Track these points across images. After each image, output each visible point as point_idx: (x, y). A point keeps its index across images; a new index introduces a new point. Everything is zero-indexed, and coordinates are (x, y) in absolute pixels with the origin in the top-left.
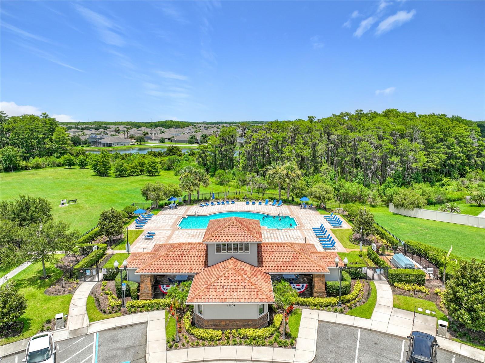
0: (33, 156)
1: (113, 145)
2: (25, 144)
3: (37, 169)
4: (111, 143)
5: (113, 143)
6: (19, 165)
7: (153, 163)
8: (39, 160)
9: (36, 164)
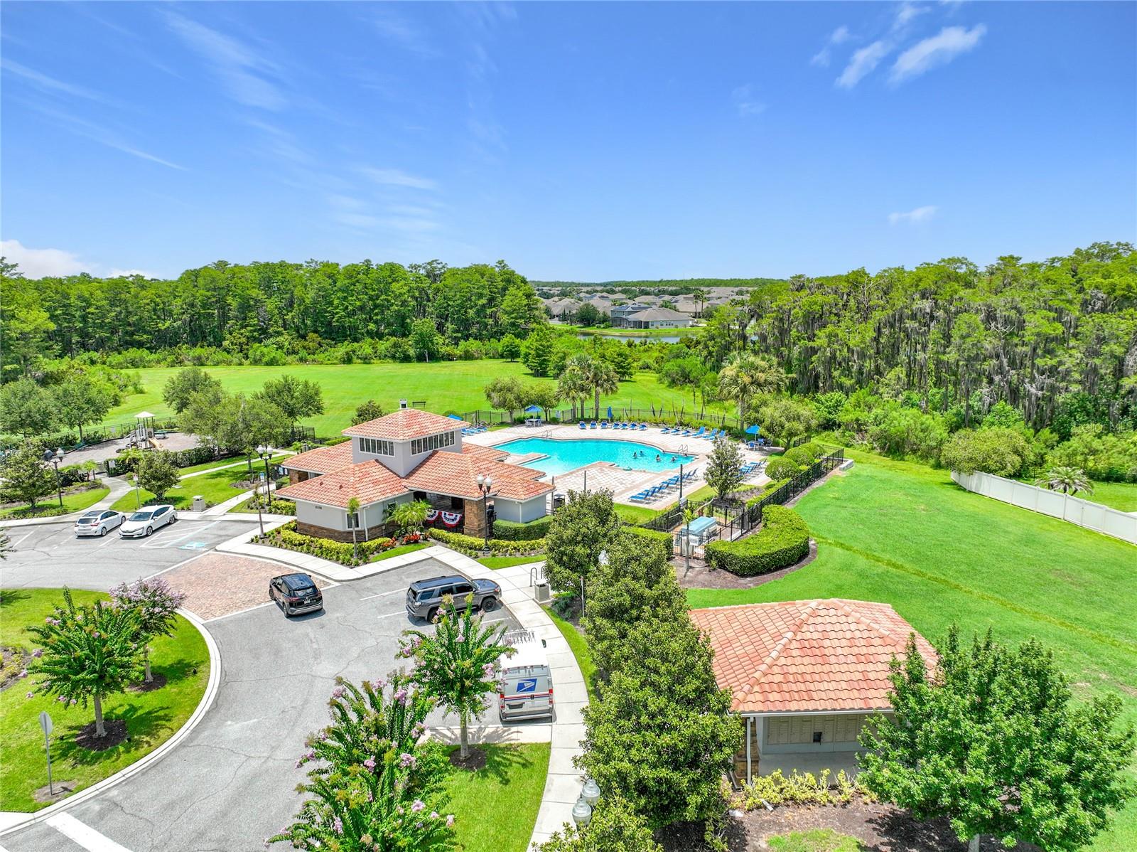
0: (466, 338)
1: (652, 325)
2: (456, 316)
3: (466, 360)
4: (648, 322)
5: (652, 322)
6: (438, 352)
7: (620, 355)
8: (473, 345)
9: (467, 352)
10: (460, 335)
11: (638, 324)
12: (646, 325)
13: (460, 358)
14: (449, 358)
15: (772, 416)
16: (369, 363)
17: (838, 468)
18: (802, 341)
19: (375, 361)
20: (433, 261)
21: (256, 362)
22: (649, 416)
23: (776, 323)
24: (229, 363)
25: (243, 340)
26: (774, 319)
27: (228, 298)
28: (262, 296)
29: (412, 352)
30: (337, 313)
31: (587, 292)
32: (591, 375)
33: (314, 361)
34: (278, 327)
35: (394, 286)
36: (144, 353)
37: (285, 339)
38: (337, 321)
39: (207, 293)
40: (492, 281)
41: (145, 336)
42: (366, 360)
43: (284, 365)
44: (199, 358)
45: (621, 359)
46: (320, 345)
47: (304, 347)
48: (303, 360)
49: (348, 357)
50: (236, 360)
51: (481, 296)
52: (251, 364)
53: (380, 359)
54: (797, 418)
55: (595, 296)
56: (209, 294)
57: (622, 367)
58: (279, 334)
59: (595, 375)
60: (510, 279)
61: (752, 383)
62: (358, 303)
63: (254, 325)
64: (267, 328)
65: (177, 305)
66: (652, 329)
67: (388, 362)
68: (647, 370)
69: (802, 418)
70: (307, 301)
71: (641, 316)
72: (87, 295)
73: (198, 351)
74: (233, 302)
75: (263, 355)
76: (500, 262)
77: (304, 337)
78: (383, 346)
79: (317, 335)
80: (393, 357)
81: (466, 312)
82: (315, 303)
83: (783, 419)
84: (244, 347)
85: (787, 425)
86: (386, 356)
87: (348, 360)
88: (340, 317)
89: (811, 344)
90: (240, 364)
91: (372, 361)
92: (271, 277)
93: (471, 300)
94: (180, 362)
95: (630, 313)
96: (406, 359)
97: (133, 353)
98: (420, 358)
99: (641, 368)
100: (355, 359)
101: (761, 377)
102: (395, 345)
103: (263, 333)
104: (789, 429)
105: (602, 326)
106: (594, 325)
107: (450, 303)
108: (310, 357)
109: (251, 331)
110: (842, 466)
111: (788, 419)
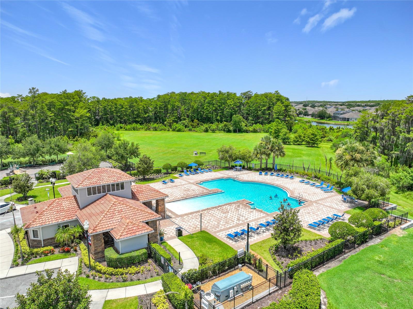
0: (256, 123)
1: (351, 120)
3: (254, 133)
4: (349, 118)
5: (351, 118)
6: (242, 129)
7: (313, 134)
8: (258, 126)
9: (254, 129)
10: (254, 122)
11: (344, 119)
12: (348, 120)
13: (252, 132)
14: (247, 131)
15: (357, 184)
16: (214, 132)
17: (399, 227)
18: (403, 133)
19: (217, 131)
20: (248, 91)
21: (174, 130)
22: (301, 171)
23: (390, 122)
24: (165, 130)
25: (171, 121)
26: (389, 120)
27: (169, 105)
28: (180, 105)
29: (231, 128)
30: (205, 112)
31: (330, 105)
32: (270, 146)
33: (194, 130)
34: (184, 117)
35: (228, 101)
36: (138, 126)
37: (186, 122)
38: (205, 115)
39: (161, 104)
40: (271, 99)
41: (140, 119)
42: (213, 131)
43: (183, 131)
44: (155, 128)
45: (313, 136)
46: (198, 124)
47: (192, 125)
48: (190, 130)
49: (206, 130)
50: (167, 129)
51: (264, 106)
52: (172, 131)
53: (219, 131)
54: (375, 187)
55: (332, 106)
56: (162, 104)
57: (313, 140)
58: (185, 119)
59: (272, 147)
60: (279, 99)
61: (352, 160)
62: (214, 108)
63: (176, 116)
64: (181, 117)
65: (150, 108)
66: (350, 122)
67: (222, 132)
68: (330, 142)
69: (379, 187)
70: (195, 107)
71: (346, 116)
72: (122, 104)
73: (155, 125)
74: (170, 107)
75: (176, 128)
76: (276, 92)
77: (193, 121)
78: (221, 125)
79: (197, 120)
80: (224, 130)
81: (257, 112)
82: (198, 108)
83: (365, 187)
84: (171, 124)
85: (367, 191)
86: (221, 130)
87: (206, 131)
88: (206, 114)
89: (407, 136)
90: (169, 131)
91: (216, 131)
92: (184, 98)
93: (259, 107)
94: (149, 129)
95: (342, 114)
96: (229, 131)
97: (134, 125)
98: (235, 131)
99: (327, 141)
100: (209, 131)
101: (358, 156)
102: (225, 126)
103: (179, 119)
104: (367, 194)
105: (328, 119)
106: (325, 119)
107: (251, 109)
108: (193, 129)
109: (174, 118)
110: (403, 226)
111: (368, 187)
